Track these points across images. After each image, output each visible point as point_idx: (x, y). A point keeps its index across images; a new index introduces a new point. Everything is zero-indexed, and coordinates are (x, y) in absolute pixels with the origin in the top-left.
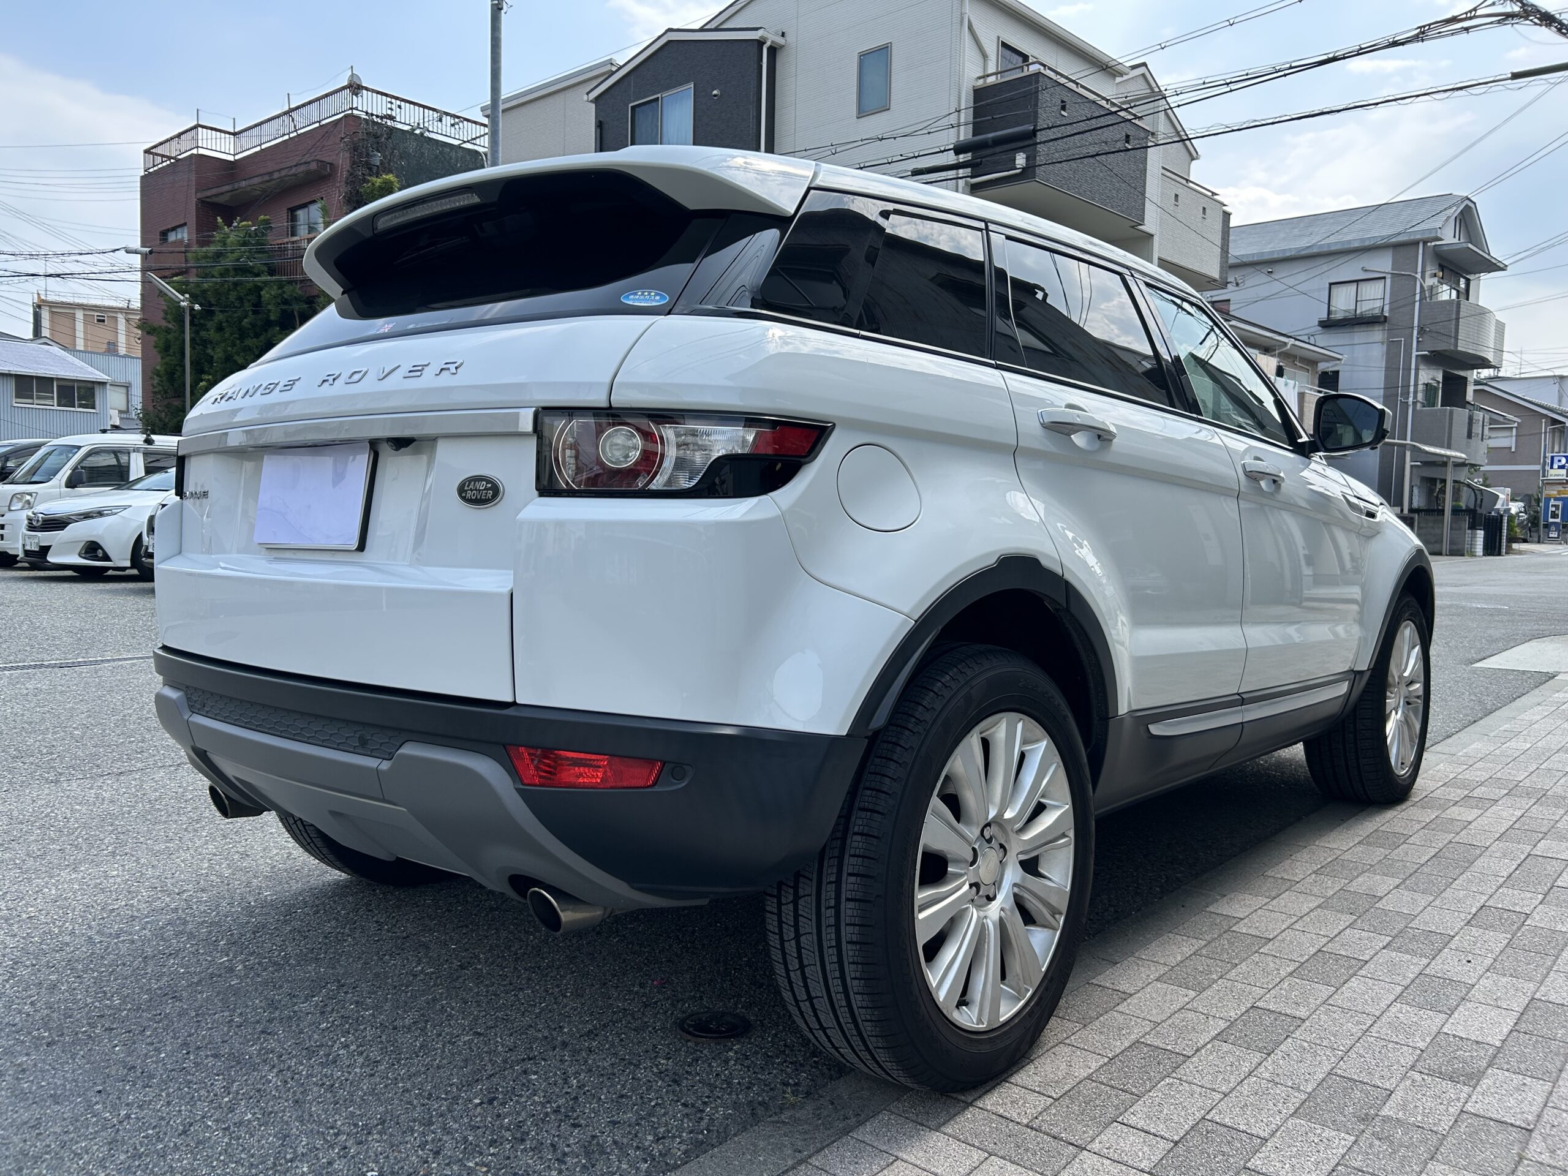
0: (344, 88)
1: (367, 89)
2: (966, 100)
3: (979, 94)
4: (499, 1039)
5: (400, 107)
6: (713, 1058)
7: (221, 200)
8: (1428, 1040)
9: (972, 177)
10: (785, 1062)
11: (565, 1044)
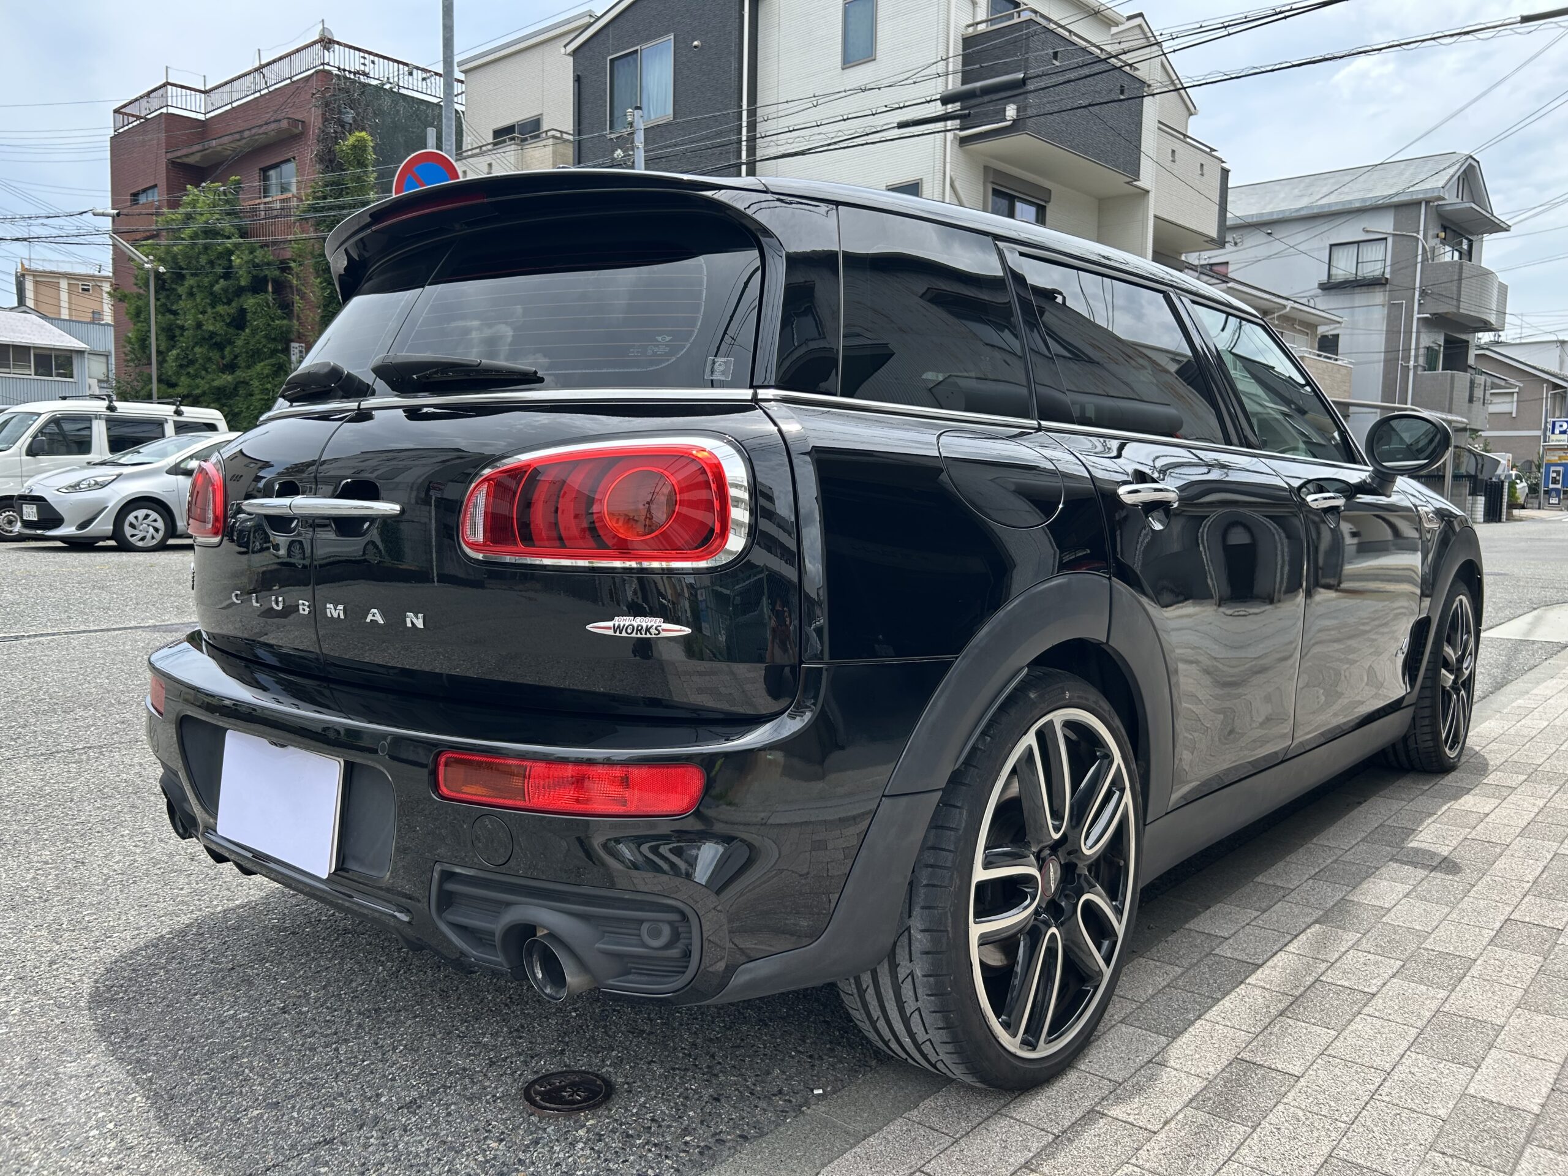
0: (315, 43)
1: (339, 43)
2: (955, 47)
3: (968, 42)
4: (295, 1114)
5: (373, 62)
6: (557, 1140)
7: (190, 160)
8: (1451, 1106)
9: (961, 129)
10: (647, 1144)
11: (376, 1120)
